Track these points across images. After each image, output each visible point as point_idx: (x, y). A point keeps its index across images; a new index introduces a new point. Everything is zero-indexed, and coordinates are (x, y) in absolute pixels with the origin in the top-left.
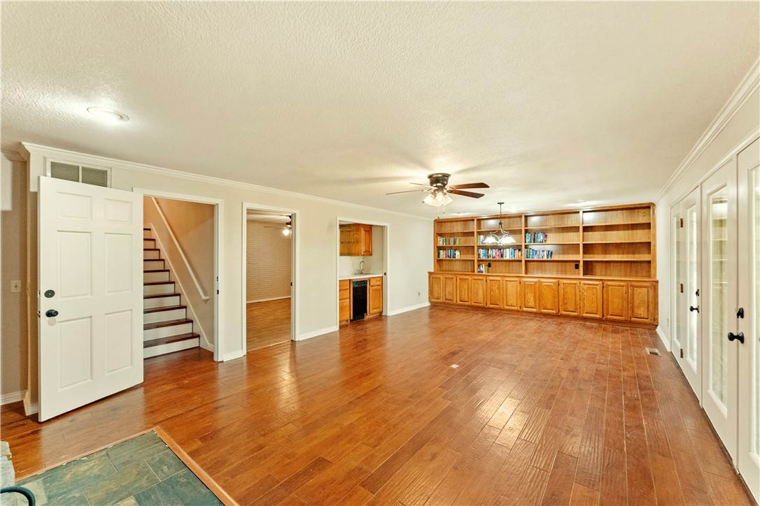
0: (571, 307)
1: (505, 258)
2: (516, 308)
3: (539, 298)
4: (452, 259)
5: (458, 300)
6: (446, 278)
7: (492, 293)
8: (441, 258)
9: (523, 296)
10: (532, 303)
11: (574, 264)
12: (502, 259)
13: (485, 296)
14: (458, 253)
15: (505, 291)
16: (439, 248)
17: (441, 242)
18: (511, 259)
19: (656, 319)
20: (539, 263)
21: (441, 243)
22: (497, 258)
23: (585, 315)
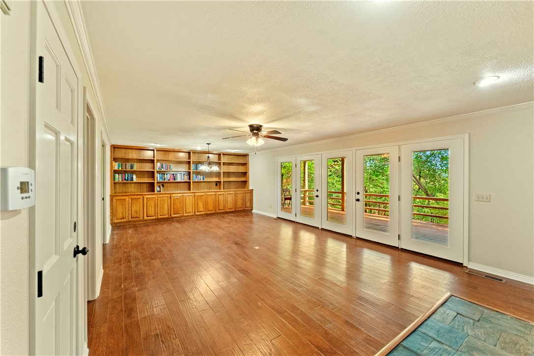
0: (221, 208)
1: (177, 181)
2: (191, 214)
3: (206, 204)
4: (129, 181)
5: (145, 215)
6: (132, 199)
7: (175, 206)
8: (117, 181)
9: (196, 205)
10: (201, 209)
11: (215, 183)
12: (175, 181)
13: (170, 209)
14: (134, 177)
15: (184, 204)
16: (115, 172)
17: (116, 166)
18: (181, 181)
19: (252, 207)
20: (197, 183)
21: (116, 168)
22: (171, 181)
23: (228, 210)
